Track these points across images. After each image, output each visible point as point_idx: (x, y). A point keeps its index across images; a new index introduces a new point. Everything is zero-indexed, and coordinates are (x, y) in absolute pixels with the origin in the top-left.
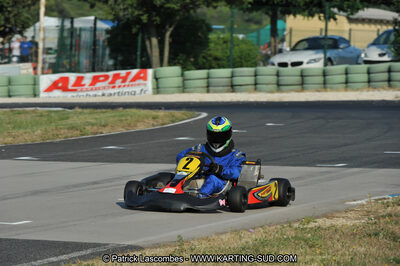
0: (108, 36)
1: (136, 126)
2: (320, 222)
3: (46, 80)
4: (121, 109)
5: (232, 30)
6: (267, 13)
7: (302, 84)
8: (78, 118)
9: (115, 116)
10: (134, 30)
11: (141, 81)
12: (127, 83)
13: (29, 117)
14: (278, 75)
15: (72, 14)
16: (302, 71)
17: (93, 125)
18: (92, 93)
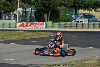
0: (34, 13)
1: (40, 36)
2: (86, 62)
3: (19, 24)
4: (37, 32)
5: (65, 13)
6: (74, 9)
7: (83, 27)
8: (26, 34)
9: (35, 34)
10: (41, 12)
11: (42, 25)
12: (39, 25)
13: (14, 33)
14: (77, 24)
15: (26, 7)
16: (83, 24)
17: (30, 36)
18: (30, 28)
